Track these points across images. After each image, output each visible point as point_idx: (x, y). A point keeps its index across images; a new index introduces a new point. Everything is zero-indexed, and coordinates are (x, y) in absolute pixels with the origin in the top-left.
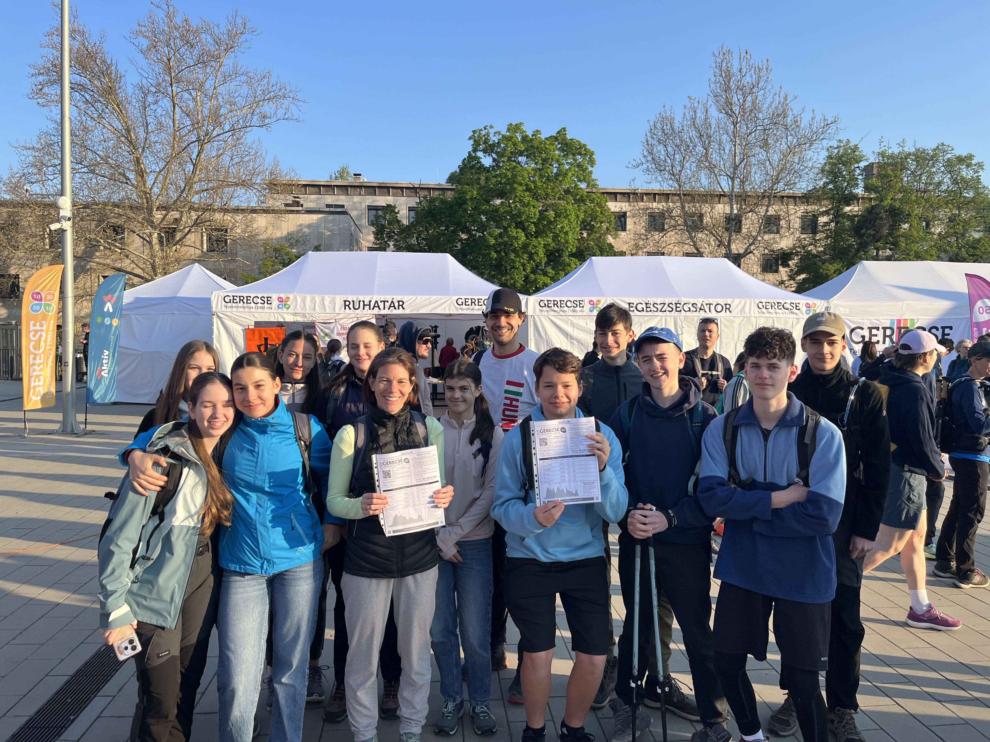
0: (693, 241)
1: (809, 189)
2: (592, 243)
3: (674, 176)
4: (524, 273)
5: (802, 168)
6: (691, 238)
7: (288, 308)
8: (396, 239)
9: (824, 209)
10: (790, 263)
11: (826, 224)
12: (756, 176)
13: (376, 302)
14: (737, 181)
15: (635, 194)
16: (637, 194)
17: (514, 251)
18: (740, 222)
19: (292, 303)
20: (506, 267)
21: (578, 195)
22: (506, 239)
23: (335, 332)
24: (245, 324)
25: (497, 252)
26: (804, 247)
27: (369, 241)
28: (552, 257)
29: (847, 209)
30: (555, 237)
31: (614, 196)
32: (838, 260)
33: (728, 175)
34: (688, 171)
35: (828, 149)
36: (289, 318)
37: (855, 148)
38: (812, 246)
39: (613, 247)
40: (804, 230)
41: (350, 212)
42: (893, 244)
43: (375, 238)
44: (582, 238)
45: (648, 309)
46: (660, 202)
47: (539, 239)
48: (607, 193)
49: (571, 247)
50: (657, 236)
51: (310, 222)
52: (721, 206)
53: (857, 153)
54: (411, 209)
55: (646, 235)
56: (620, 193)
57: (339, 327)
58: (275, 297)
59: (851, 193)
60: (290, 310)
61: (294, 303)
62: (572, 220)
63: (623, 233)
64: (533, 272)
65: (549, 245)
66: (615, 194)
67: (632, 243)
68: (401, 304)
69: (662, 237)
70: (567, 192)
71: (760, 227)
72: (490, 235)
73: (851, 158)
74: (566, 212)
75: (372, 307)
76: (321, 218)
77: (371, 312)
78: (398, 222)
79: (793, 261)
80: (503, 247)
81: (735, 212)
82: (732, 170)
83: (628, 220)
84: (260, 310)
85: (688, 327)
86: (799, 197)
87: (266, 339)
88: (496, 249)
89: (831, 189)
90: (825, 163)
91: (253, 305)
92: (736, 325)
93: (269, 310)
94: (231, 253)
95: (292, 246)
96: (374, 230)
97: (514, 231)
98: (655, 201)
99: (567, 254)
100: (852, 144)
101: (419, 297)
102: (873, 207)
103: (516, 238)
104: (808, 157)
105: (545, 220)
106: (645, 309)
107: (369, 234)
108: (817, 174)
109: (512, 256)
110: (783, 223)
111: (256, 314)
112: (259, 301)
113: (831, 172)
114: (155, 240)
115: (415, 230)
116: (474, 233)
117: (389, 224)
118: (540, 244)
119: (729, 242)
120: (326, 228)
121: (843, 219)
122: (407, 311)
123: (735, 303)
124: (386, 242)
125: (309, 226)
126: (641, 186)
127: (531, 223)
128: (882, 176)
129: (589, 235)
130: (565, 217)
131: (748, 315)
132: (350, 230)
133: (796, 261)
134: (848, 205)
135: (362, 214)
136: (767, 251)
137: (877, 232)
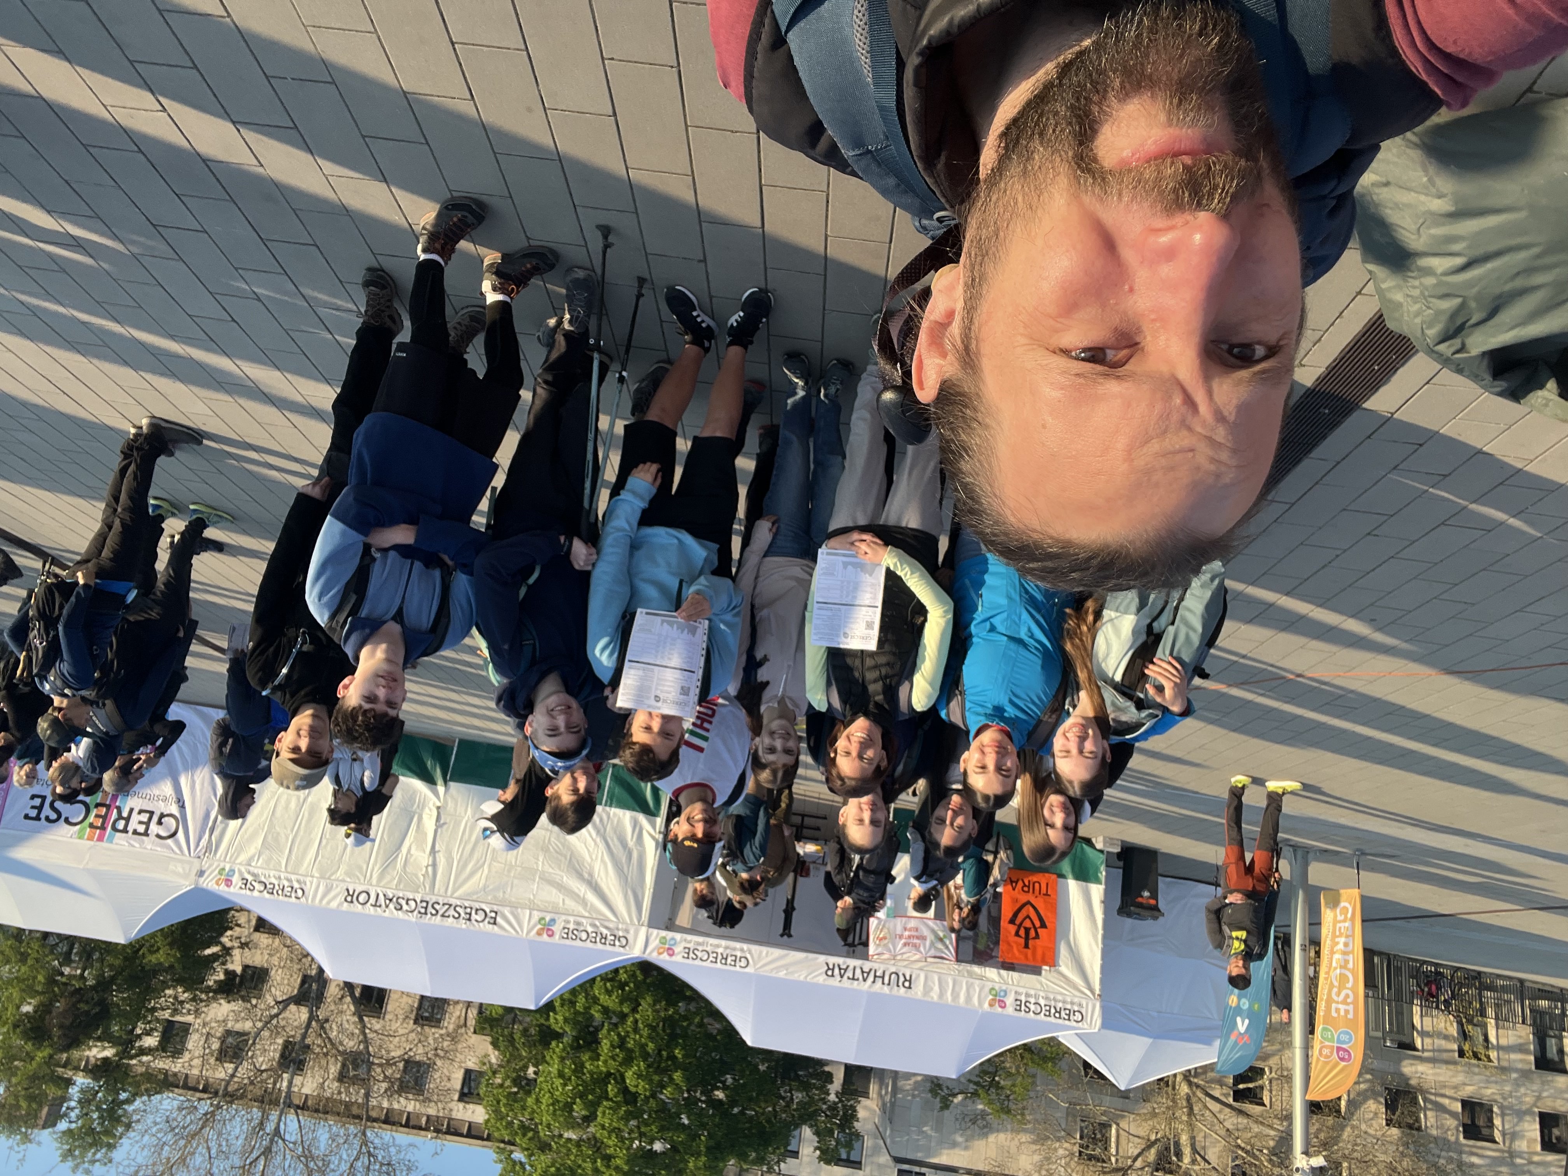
0: (365, 1034)
1: (158, 1097)
2: (524, 1054)
3: (369, 1152)
4: (638, 1016)
5: (160, 1135)
6: (366, 1041)
7: (992, 989)
8: (825, 1103)
9: (145, 1059)
10: (222, 977)
11: (148, 1033)
12: (237, 1130)
13: (865, 980)
14: (270, 1127)
15: (437, 1131)
16: (435, 1131)
17: (645, 1056)
18: (282, 1056)
19: (986, 997)
20: (664, 1031)
21: (530, 1139)
22: (656, 1078)
23: (928, 943)
24: (1055, 974)
25: (673, 1058)
26: (194, 999)
27: (866, 1108)
28: (589, 1038)
29: (109, 1053)
30: (579, 1068)
31: (472, 1133)
32: (147, 968)
33: (284, 1140)
34: (345, 1156)
35: (110, 1161)
36: (991, 973)
37: (68, 1154)
38: (181, 998)
39: (492, 1043)
40: (186, 1028)
41: (891, 1163)
42: (56, 982)
43: (855, 1111)
44: (536, 1065)
45: (468, 910)
46: (401, 1112)
47: (604, 1069)
48: (482, 1139)
49: (557, 1050)
50: (419, 1053)
51: (952, 1152)
52: (306, 1090)
53: (67, 1147)
54: (795, 1154)
55: (437, 1055)
56: (461, 1135)
57: (922, 949)
58: (1010, 1010)
59: (96, 1079)
60: (989, 985)
61: (983, 995)
62: (547, 1095)
63: (471, 1064)
64: (623, 1017)
65: (591, 1059)
66: (469, 1135)
67: (460, 1046)
68: (830, 970)
69: (411, 1050)
70: (544, 1147)
71: (254, 1043)
72: (678, 1087)
73: (78, 1139)
74: (555, 1110)
75: (872, 973)
76: (934, 1156)
77: (875, 966)
78: (817, 1133)
79: (217, 978)
80: (663, 1065)
81: (285, 1075)
82: (274, 1149)
83: (458, 1086)
84: (1032, 992)
85: (416, 876)
86: (177, 1087)
87: (1026, 946)
88: (674, 1063)
89: (124, 1091)
90: (121, 1138)
91: (1042, 1002)
92: (343, 868)
93: (1021, 990)
94: (1074, 1116)
95: (983, 1115)
96: (856, 1124)
97: (640, 1090)
98: (409, 1113)
99: (565, 1040)
100: (70, 1164)
101: (802, 978)
102: (67, 1048)
103: (639, 1076)
104: (146, 1152)
105: (591, 1101)
106: (473, 912)
107: (865, 1119)
108: (138, 1121)
109: (651, 1046)
110: (216, 1045)
111: (1039, 987)
112: (1032, 1007)
113: (117, 1120)
114: (1187, 1151)
115: (793, 1116)
116: (703, 1098)
117: (831, 1132)
118: (605, 1062)
119: (308, 1025)
120: (929, 1138)
121: (121, 1037)
122: (822, 958)
123: (336, 902)
124: (841, 1101)
125: (954, 1145)
126: (425, 1142)
127: (611, 1100)
128: (37, 1100)
129: (526, 1067)
130: (558, 1101)
131: (322, 881)
132: (892, 1130)
133: (214, 977)
134: (106, 1060)
135: (872, 1156)
136: (254, 1001)
137: (74, 1005)
